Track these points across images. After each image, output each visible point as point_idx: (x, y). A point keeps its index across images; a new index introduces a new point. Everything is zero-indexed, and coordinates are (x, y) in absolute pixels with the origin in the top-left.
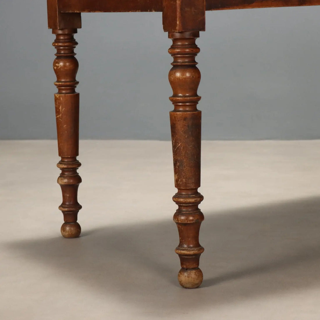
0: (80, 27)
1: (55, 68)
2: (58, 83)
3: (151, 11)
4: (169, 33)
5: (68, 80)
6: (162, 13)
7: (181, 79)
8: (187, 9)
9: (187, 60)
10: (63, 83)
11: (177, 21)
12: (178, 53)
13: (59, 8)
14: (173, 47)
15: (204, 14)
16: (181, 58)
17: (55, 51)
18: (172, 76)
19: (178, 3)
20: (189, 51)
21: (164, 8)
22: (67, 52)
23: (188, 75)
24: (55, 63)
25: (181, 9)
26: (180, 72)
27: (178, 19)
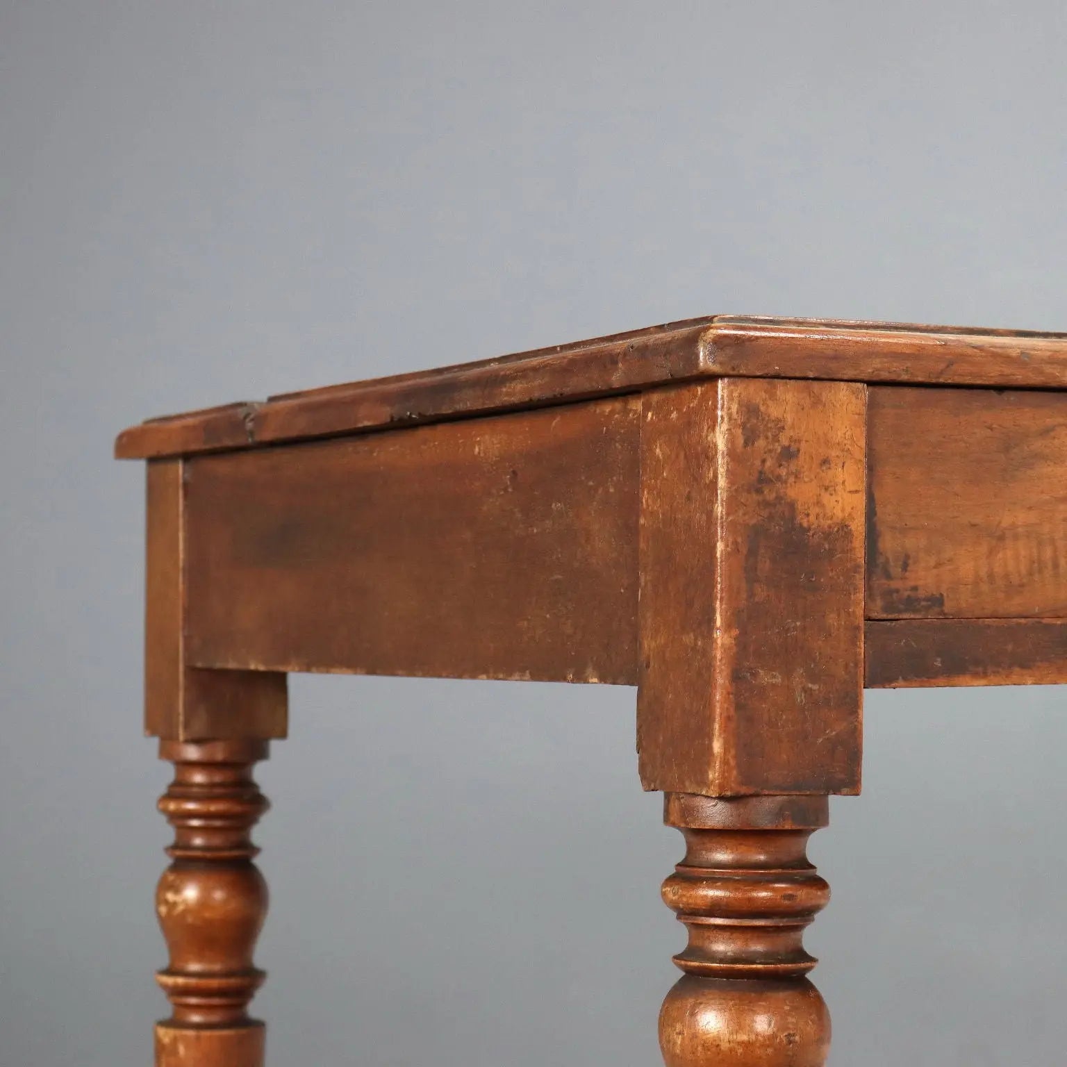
0: (283, 735)
1: (163, 909)
2: (170, 980)
3: (580, 678)
4: (667, 797)
5: (217, 967)
6: (634, 690)
7: (725, 1046)
8: (765, 678)
9: (758, 947)
10: (193, 981)
11: (710, 737)
12: (715, 909)
13: (187, 648)
14: (686, 874)
15: (853, 706)
16: (727, 935)
17: (169, 834)
18: (678, 1027)
19: (719, 641)
20: (770, 899)
21: (648, 666)
22: (217, 841)
23: (762, 1024)
24: (165, 885)
25: (736, 677)
26: (723, 1010)
27: (717, 726)
